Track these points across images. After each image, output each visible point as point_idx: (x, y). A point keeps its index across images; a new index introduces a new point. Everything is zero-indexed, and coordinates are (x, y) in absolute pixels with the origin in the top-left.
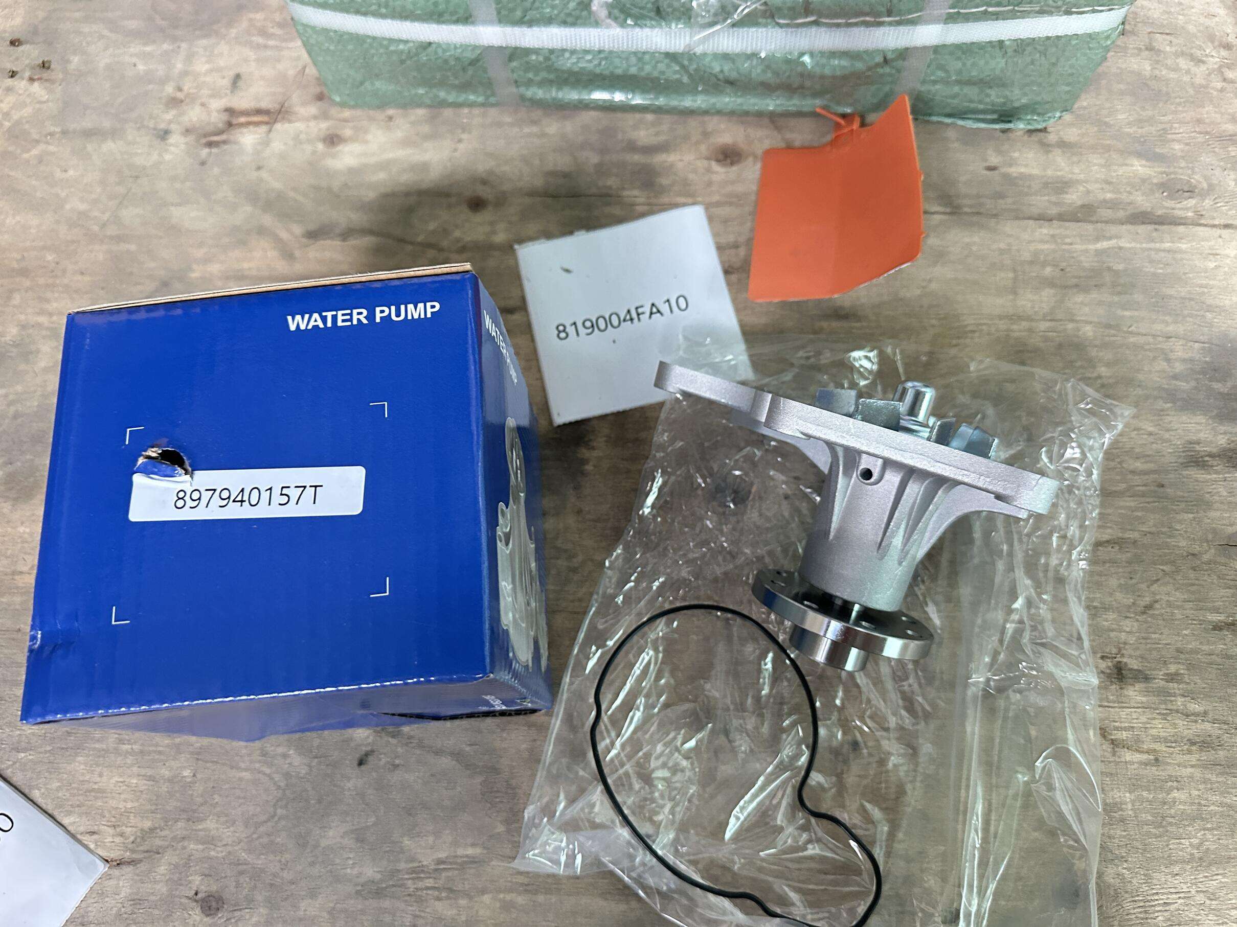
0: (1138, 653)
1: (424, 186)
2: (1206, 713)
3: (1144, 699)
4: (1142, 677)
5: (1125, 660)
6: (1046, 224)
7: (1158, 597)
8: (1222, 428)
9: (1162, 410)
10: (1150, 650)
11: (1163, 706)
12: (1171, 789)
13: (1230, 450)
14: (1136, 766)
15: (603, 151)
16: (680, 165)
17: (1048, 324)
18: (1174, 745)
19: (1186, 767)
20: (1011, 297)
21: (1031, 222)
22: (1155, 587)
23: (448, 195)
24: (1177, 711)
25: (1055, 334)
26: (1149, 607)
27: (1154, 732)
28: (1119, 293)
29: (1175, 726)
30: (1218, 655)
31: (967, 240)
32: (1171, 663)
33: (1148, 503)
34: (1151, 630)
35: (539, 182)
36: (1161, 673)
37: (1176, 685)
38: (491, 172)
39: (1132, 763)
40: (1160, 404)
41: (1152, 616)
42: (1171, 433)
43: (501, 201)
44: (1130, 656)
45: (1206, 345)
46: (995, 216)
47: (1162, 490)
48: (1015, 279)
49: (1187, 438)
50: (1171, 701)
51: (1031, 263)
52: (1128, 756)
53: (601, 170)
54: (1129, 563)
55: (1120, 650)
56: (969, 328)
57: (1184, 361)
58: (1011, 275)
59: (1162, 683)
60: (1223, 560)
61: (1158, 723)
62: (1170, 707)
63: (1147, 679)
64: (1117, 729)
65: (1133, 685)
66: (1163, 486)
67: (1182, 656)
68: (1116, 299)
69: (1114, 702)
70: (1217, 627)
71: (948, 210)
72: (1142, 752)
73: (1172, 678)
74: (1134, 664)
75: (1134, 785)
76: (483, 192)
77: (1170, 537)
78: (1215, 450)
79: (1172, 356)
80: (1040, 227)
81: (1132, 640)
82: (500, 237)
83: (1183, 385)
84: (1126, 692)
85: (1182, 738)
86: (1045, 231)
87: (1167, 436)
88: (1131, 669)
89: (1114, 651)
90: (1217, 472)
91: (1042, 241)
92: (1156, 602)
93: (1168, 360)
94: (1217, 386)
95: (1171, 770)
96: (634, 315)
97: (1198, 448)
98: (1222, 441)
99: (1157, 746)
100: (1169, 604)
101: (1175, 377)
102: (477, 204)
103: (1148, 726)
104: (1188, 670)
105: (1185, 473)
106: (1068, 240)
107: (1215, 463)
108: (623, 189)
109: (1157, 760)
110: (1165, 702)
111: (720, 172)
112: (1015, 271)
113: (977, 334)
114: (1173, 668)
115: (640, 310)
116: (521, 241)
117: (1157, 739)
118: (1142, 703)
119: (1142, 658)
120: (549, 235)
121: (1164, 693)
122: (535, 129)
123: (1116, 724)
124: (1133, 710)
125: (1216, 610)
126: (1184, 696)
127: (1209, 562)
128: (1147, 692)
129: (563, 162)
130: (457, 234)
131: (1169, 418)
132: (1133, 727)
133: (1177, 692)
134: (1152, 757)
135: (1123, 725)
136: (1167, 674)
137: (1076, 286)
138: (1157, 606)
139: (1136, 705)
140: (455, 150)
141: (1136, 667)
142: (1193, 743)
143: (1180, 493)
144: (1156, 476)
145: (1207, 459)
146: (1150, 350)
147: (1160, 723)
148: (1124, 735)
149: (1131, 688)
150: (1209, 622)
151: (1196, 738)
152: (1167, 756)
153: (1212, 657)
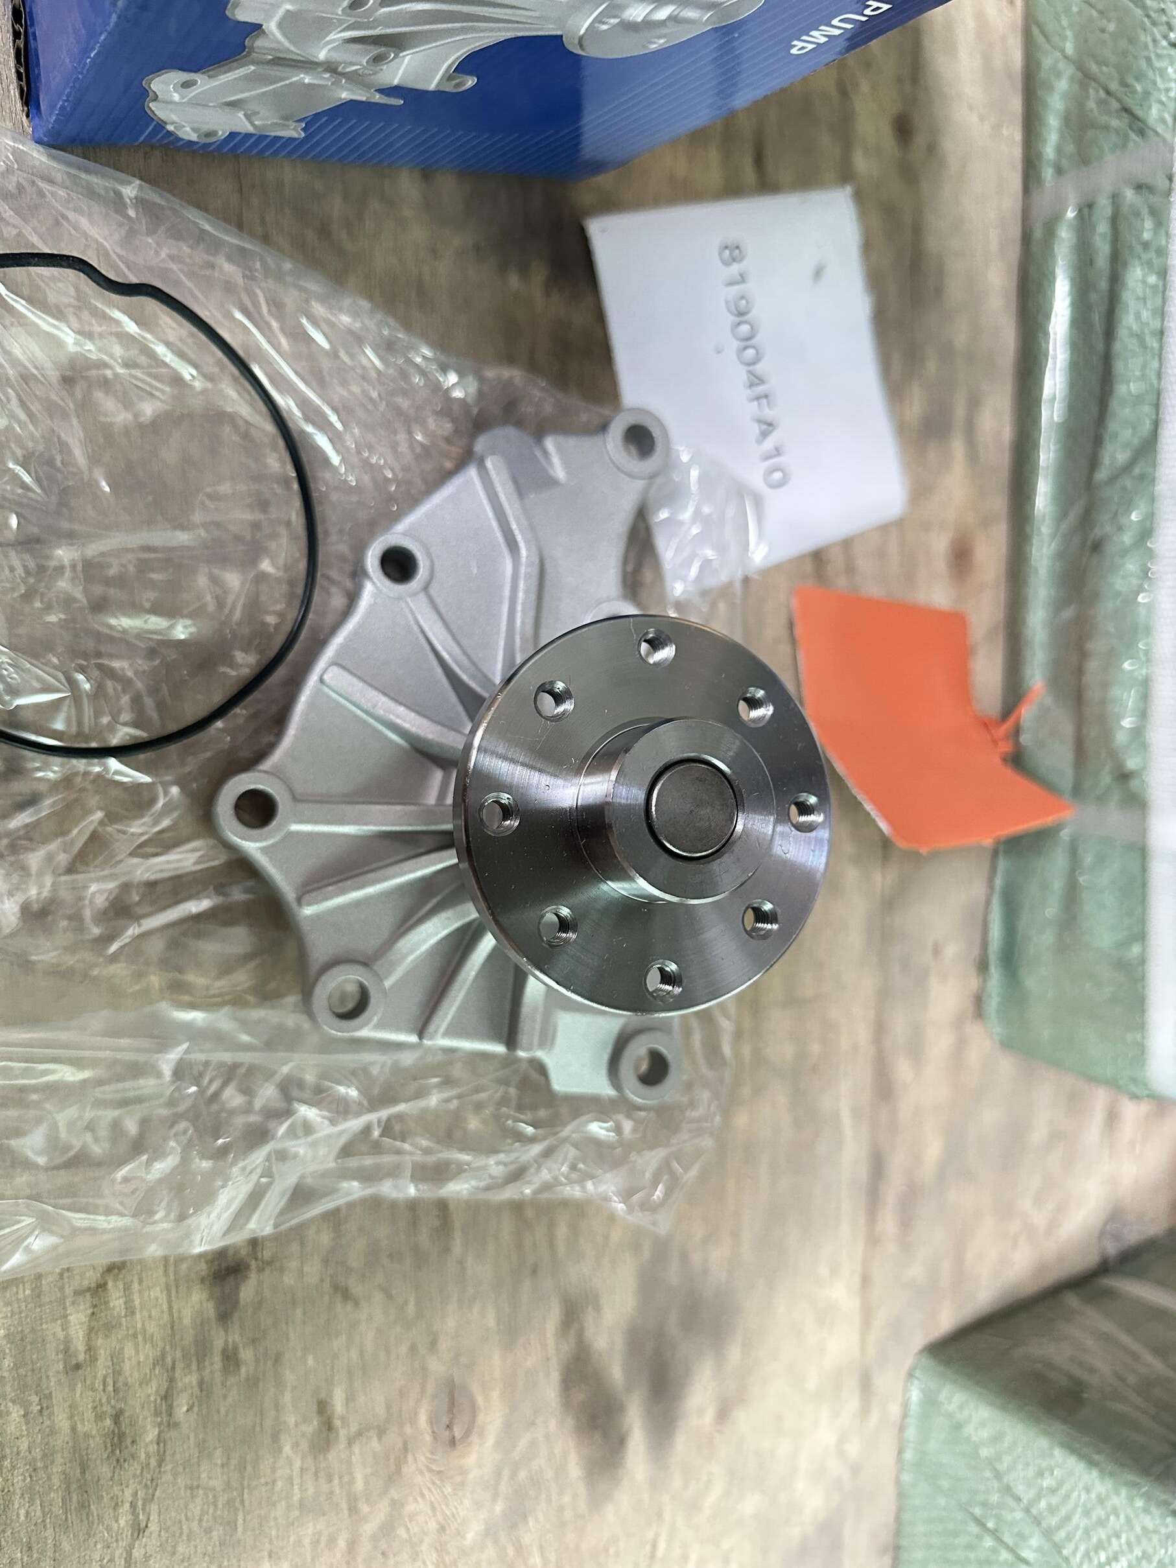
0: (267, 1293)
2: (176, 1425)
3: (187, 1321)
4: (227, 1310)
5: (253, 1275)
7: (364, 1304)
10: (274, 1312)
11: (178, 1354)
12: (26, 1405)
14: (61, 1335)
16: (949, 482)
18: (110, 1388)
19: (71, 1417)
22: (378, 1297)
23: (915, 81)
24: (172, 1380)
26: (346, 1295)
27: (129, 1350)
29: (144, 1382)
30: (276, 1418)
32: (255, 1349)
33: (509, 1256)
34: (308, 1306)
35: (930, 243)
36: (237, 1339)
37: (218, 1366)
38: (941, 163)
39: (65, 1327)
41: (331, 1305)
42: (610, 1267)
43: (907, 172)
44: (260, 1283)
46: (880, 960)
47: (529, 1272)
48: (802, 1001)
50: (189, 1366)
51: (823, 1020)
52: (78, 1318)
54: (415, 1249)
55: (270, 1263)
59: (219, 1344)
61: (147, 1353)
62: (179, 1366)
63: (224, 1317)
64: (127, 1288)
65: (211, 1296)
66: (534, 1272)
67: (269, 1363)
69: (176, 1273)
70: (323, 1407)
72: (89, 1339)
73: (231, 1359)
75: (22, 1339)
76: (919, 145)
77: (460, 1300)
79: (711, 1245)
80: (866, 1027)
81: (289, 1280)
82: (858, 165)
83: (672, 1269)
84: (196, 1288)
85: (125, 1399)
86: (862, 1033)
87: (606, 1261)
88: (237, 1288)
89: (267, 1256)
90: (558, 1345)
91: (850, 1034)
92: (356, 1304)
93: (704, 1240)
94: (672, 1316)
95: (59, 1396)
96: (758, 390)
97: (591, 1310)
98: (601, 1341)
99: (103, 1362)
100: (354, 1325)
101: (683, 1255)
102: (903, 129)
103: (140, 1338)
104: (248, 1379)
105: (555, 1300)
106: (850, 1068)
107: (572, 1339)
110: (186, 1356)
114: (247, 1355)
115: (765, 401)
116: (858, 197)
117: (116, 1358)
118: (180, 1318)
119: (260, 1303)
121: (200, 1352)
122: (995, 247)
123: (136, 1286)
124: (165, 1307)
125: (350, 1398)
126: (201, 1383)
127: (424, 1368)
128: (201, 1323)
131: (629, 1259)
132: (133, 1313)
133: (208, 1371)
134: (81, 1357)
135: (136, 1296)
136: (235, 1348)
137: (797, 1091)
138: (349, 1307)
139: (175, 1310)
140: (971, 108)
141: (242, 1295)
142: (117, 1417)
143: (525, 1298)
144: (548, 1259)
145: (577, 1325)
147: (147, 1357)
148: (117, 1301)
149: (205, 1296)
150: (330, 1393)
151: (127, 1421)
152: (88, 1382)
153: (273, 1413)
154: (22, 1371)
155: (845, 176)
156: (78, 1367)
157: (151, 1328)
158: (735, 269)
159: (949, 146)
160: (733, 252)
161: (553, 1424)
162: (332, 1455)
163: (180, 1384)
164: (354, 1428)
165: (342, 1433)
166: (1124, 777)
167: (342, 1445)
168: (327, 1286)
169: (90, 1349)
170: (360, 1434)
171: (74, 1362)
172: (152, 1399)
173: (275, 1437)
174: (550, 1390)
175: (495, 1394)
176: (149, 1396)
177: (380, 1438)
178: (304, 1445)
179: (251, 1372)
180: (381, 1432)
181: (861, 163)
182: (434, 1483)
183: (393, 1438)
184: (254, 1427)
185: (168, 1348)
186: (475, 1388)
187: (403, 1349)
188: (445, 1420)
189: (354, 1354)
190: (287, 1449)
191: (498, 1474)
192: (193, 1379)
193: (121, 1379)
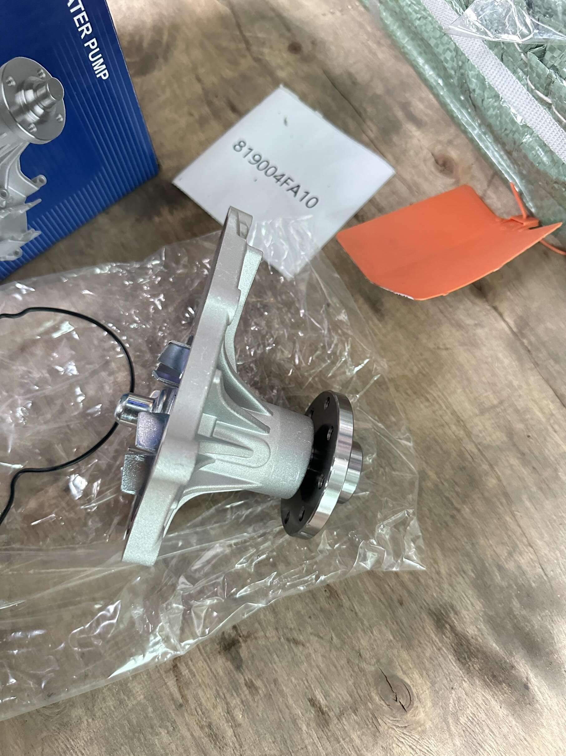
0: (254, 651)
1: (285, 14)
2: (240, 725)
3: (221, 673)
4: (238, 664)
5: (243, 645)
6: (559, 404)
7: (308, 645)
8: (482, 626)
9: (464, 572)
10: (262, 660)
11: (225, 691)
12: (166, 728)
13: (468, 641)
14: (167, 692)
15: (388, 92)
16: (415, 141)
17: (475, 451)
18: (200, 713)
19: (189, 730)
20: (477, 412)
21: (551, 392)
22: (314, 639)
23: (289, 29)
24: (227, 703)
25: (470, 459)
26: (296, 642)
27: (201, 693)
28: (541, 489)
29: (215, 707)
30: (290, 713)
31: (500, 355)
32: (262, 680)
33: (380, 600)
34: (278, 652)
35: (337, 71)
36: (250, 677)
37: (247, 692)
38: (323, 43)
39: (168, 688)
40: (468, 568)
41: (290, 649)
42: (450, 588)
43: (307, 59)
44: (248, 647)
45: (545, 578)
46: (536, 364)
47: (398, 605)
48: (494, 407)
49: (454, 603)
50: (232, 695)
51: (517, 411)
52: (171, 683)
53: (375, 100)
54: (322, 610)
55: (248, 636)
56: (428, 396)
57: (519, 567)
58: (495, 402)
59: (242, 681)
60: (371, 680)
61: (210, 693)
62: (228, 696)
63: (238, 668)
64: (187, 664)
65: (227, 659)
66: (401, 604)
67: (273, 686)
68: (534, 489)
69: (206, 653)
70: (313, 702)
71: (515, 330)
72: (181, 692)
73: (251, 686)
74: (244, 651)
75: (152, 697)
76: (307, 48)
77: (363, 630)
78: (459, 629)
79: (517, 557)
80: (552, 402)
81: (262, 642)
82: (281, 74)
83: (498, 578)
84: (219, 657)
85: (209, 717)
86: (552, 406)
87: (446, 586)
88: (238, 652)
89: (245, 633)
90: (442, 641)
91: (541, 410)
92: (303, 645)
93: (510, 554)
94: (516, 604)
95: (179, 721)
96: (283, 180)
97: (452, 615)
98: (471, 631)
99: (191, 701)
100: (308, 656)
101: (500, 568)
102: (295, 48)
103: (203, 687)
104: (265, 696)
105: (424, 616)
106: (556, 427)
107: (448, 634)
108: (371, 120)
109: (181, 706)
111: (429, 167)
112: (501, 403)
113: (427, 404)
114: (258, 683)
115: (289, 181)
116: (287, 85)
117: (197, 698)
118: (218, 673)
119: (253, 656)
120: (303, 98)
122: (374, 46)
123: (190, 663)
124: (208, 669)
125: (326, 695)
126: (242, 702)
127: (362, 670)
128: (229, 673)
129: (363, 76)
130: (266, 50)
131: (460, 579)
132: (195, 676)
134: (181, 701)
135: (192, 668)
136: (252, 682)
137: (523, 454)
138: (301, 648)
139: (213, 670)
140: (324, 15)
141: (242, 655)
142: (210, 726)
143: (403, 619)
144: (406, 595)
145: (448, 626)
146: (509, 537)
147: (210, 695)
148: (185, 672)
149: (224, 660)
150: (313, 695)
151: (215, 727)
152: (189, 712)
153: (287, 710)
154: (158, 712)
155: (276, 83)
157: (206, 680)
158: (245, 150)
159: (322, 34)
160: (240, 145)
162: (332, 727)
163: (232, 705)
164: (337, 711)
165: (331, 714)
167: (335, 721)
168: (283, 640)
169: (183, 696)
170: (342, 713)
171: (179, 704)
172: (222, 714)
173: (295, 723)
175: (416, 676)
176: (220, 714)
177: (355, 714)
178: (313, 724)
179: (265, 692)
180: (355, 710)
182: (404, 734)
183: (364, 713)
184: (281, 720)
188: (392, 697)
189: (316, 671)
192: (238, 701)
193: (203, 708)
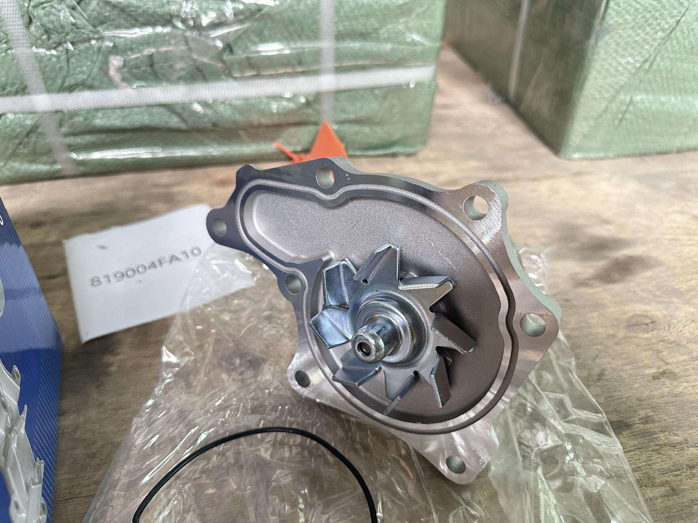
7: (603, 367)
10: (618, 404)
18: (678, 473)
24: (665, 445)
32: (639, 410)
34: (611, 390)
36: (636, 419)
37: (652, 425)
41: (608, 380)
43: (56, 221)
47: (569, 303)
50: (656, 438)
53: (135, 198)
57: (544, 237)
59: (641, 427)
67: (643, 403)
70: (655, 377)
73: (646, 420)
76: (44, 219)
92: (604, 370)
96: (157, 264)
100: (614, 369)
102: (37, 225)
104: (654, 411)
105: (578, 291)
107: (593, 283)
110: (652, 441)
111: (219, 191)
114: (642, 414)
115: (162, 261)
116: (68, 237)
117: (664, 472)
118: (635, 446)
119: (617, 411)
121: (648, 435)
124: (632, 453)
125: (648, 366)
126: (662, 432)
127: (624, 338)
128: (635, 436)
133: (656, 430)
134: (668, 488)
136: (641, 419)
138: (606, 373)
142: (691, 467)
143: (581, 302)
145: (586, 281)
147: (658, 458)
150: (649, 375)
154: (684, 516)
155: (59, 244)
156: (673, 489)
157: (643, 458)
158: (103, 280)
159: (44, 207)
160: (95, 282)
161: (632, 284)
162: (676, 371)
163: (666, 441)
164: (661, 363)
165: (665, 368)
166: (308, 104)
167: (670, 367)
168: (599, 384)
169: (662, 485)
170: (662, 360)
171: (671, 491)
172: (677, 452)
173: (677, 395)
174: (617, 287)
175: (627, 308)
176: (676, 454)
177: (662, 352)
178: (675, 383)
179: (650, 410)
180: (659, 352)
181: (53, 238)
182: (674, 327)
183: (660, 346)
184: (675, 405)
185: (651, 449)
186: (626, 317)
187: (618, 348)
188: (645, 326)
189: (627, 367)
190: (680, 389)
191: (661, 302)
192: (662, 436)
193: (672, 468)
